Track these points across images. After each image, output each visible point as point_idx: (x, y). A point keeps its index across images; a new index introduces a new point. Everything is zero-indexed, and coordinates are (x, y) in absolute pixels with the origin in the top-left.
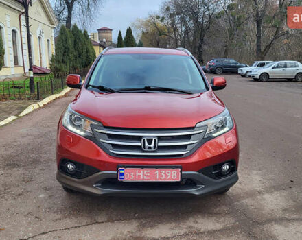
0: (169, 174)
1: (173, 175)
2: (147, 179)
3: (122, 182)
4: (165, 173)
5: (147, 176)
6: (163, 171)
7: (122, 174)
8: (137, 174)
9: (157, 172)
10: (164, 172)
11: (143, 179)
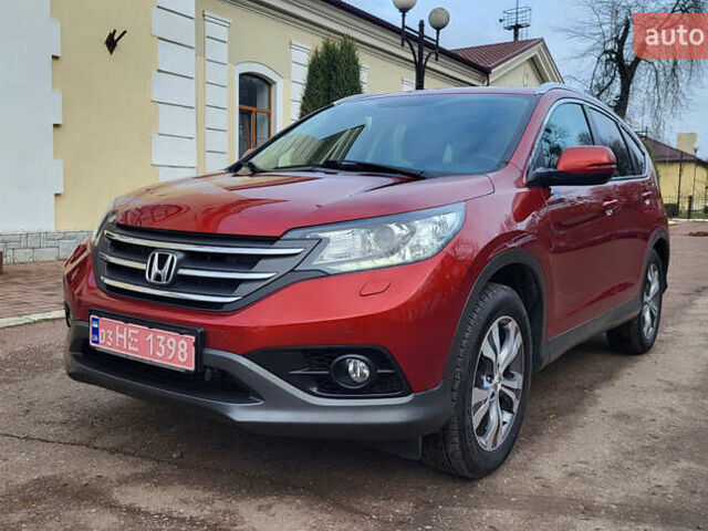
0: (173, 348)
1: (181, 350)
2: (132, 351)
3: (94, 348)
4: (164, 343)
5: (134, 344)
6: (161, 335)
7: (96, 331)
8: (119, 336)
9: (151, 337)
10: (162, 338)
11: (127, 350)
